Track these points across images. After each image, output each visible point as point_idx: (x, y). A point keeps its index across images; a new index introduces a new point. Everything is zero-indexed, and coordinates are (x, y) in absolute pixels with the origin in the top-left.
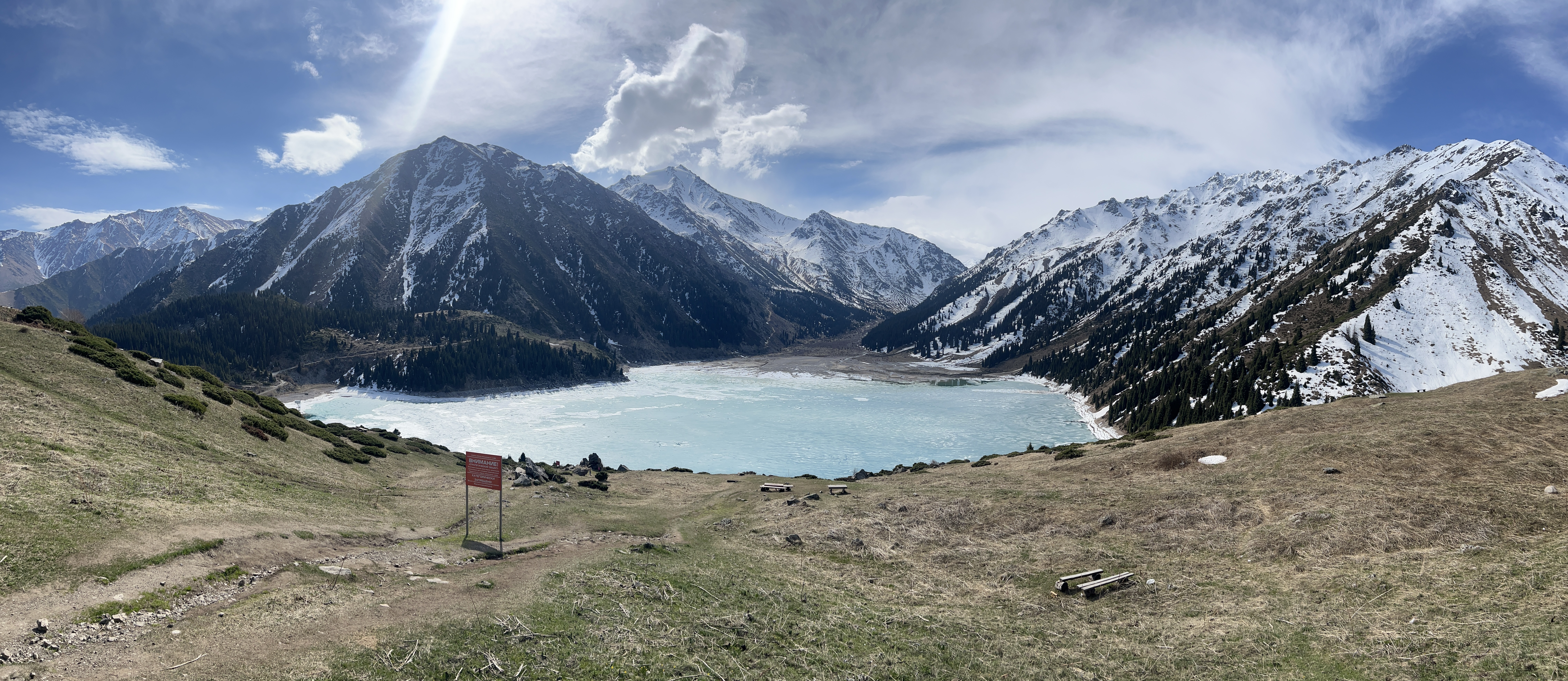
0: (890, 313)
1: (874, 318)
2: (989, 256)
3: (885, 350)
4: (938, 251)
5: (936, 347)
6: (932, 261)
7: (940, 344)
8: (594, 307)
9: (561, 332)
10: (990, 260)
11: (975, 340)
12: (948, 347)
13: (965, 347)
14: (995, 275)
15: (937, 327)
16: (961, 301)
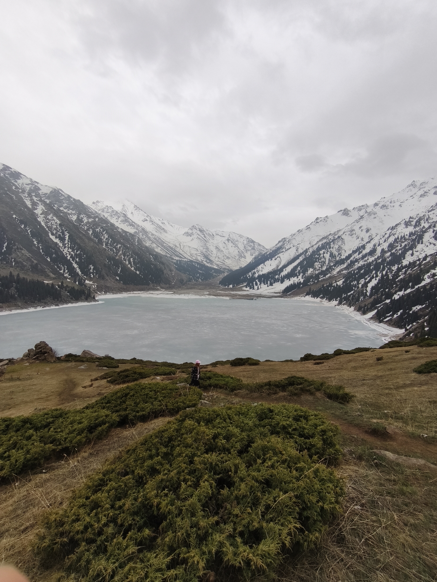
0: (231, 270)
1: (223, 272)
3: (231, 286)
4: (253, 242)
5: (256, 284)
6: (250, 246)
7: (258, 283)
8: (76, 262)
9: (52, 275)
11: (276, 281)
12: (262, 284)
13: (271, 284)
14: (284, 250)
15: (256, 275)
16: (267, 263)
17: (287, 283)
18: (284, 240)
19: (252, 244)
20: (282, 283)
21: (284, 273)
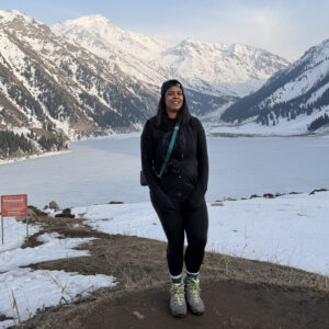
0: (238, 98)
1: (227, 102)
2: (306, 53)
3: (236, 121)
4: (268, 54)
5: (272, 118)
6: (264, 61)
7: (275, 116)
8: (45, 103)
9: (21, 122)
10: (307, 56)
11: (300, 111)
12: (280, 118)
13: (293, 117)
14: (312, 65)
15: (272, 104)
16: (288, 86)
17: (317, 115)
18: (313, 50)
19: (266, 58)
20: (309, 114)
21: (312, 100)
